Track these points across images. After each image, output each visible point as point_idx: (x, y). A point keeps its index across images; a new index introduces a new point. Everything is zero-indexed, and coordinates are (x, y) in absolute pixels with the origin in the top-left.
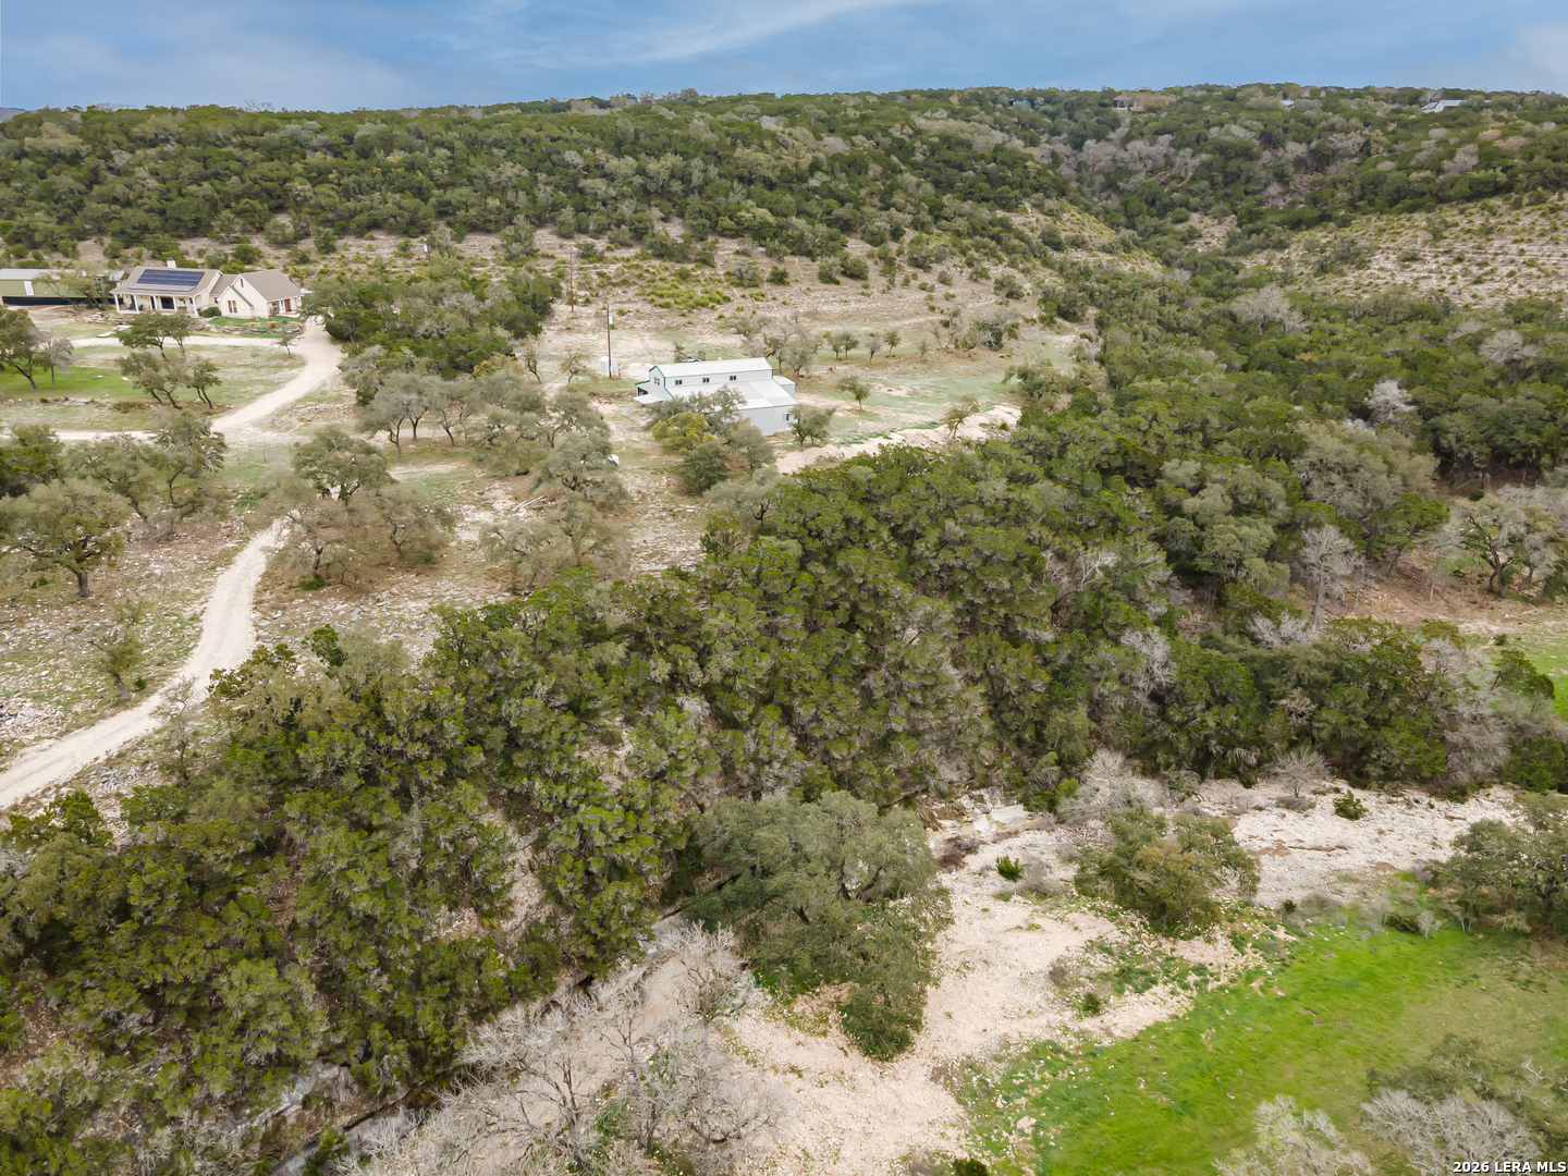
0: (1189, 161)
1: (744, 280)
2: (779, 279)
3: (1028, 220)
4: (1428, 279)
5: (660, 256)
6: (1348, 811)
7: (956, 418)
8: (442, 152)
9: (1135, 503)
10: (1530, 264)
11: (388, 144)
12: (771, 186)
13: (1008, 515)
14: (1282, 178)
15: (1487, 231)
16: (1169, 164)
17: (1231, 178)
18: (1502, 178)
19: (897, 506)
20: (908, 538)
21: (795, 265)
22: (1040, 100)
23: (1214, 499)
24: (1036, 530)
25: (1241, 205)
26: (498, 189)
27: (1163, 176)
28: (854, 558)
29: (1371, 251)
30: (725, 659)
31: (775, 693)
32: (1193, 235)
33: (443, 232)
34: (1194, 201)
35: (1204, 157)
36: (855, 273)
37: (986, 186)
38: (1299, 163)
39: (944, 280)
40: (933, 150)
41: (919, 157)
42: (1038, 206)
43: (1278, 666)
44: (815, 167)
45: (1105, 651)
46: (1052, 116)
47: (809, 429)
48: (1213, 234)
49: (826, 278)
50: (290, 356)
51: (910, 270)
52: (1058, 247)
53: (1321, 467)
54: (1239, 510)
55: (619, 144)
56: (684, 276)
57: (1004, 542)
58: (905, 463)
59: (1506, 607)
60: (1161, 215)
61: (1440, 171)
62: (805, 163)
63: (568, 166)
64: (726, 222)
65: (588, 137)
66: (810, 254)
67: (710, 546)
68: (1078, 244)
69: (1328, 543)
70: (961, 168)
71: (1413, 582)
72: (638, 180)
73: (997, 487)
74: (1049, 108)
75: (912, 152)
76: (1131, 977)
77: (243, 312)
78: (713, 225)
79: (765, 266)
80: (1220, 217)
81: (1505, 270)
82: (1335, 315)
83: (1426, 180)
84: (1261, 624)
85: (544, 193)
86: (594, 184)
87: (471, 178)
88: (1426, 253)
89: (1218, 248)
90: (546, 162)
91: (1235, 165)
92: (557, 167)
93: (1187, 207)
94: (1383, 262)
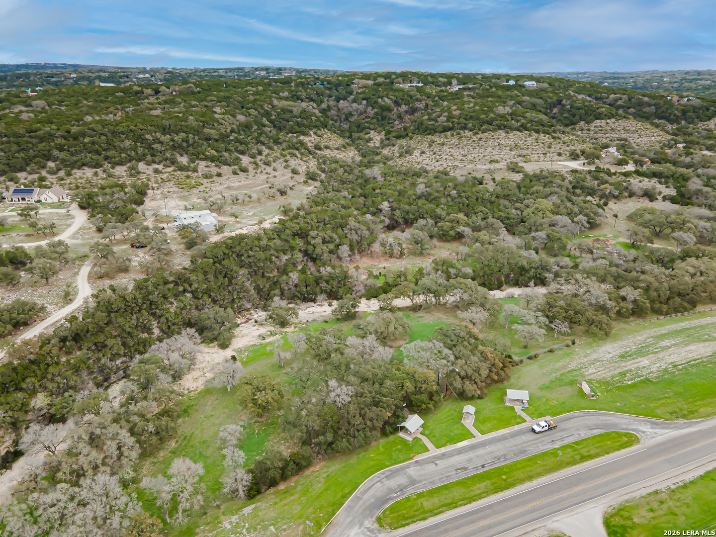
0: (371, 112)
1: (207, 176)
2: (219, 175)
3: (310, 140)
5: (180, 170)
6: (329, 305)
7: (261, 222)
8: (103, 138)
9: (299, 243)
10: (451, 155)
11: (84, 135)
12: (217, 140)
13: (266, 249)
14: (400, 117)
15: (443, 144)
16: (366, 112)
17: (383, 118)
18: (451, 125)
19: (238, 249)
20: (239, 255)
21: (225, 169)
22: (325, 83)
23: (319, 240)
24: (272, 252)
25: (387, 128)
26: (124, 150)
27: (363, 116)
28: (225, 262)
29: (414, 149)
30: (195, 285)
31: (207, 292)
32: (370, 140)
33: (107, 165)
34: (372, 126)
35: (376, 110)
36: (245, 170)
37: (297, 127)
38: (406, 112)
39: (275, 170)
40: (279, 114)
41: (273, 117)
42: (315, 134)
43: (321, 278)
44: (232, 131)
45: (285, 277)
46: (330, 89)
47: (219, 230)
48: (376, 138)
49: (235, 173)
50: (70, 215)
51: (264, 166)
52: (320, 149)
54: (324, 242)
55: (164, 129)
56: (188, 177)
57: (262, 255)
58: (242, 237)
59: (392, 260)
60: (361, 131)
61: (437, 122)
62: (228, 130)
63: (147, 139)
64: (201, 156)
65: (153, 128)
66: (230, 165)
67: (192, 262)
68: (327, 147)
69: (345, 250)
70: (288, 121)
71: (372, 255)
72: (171, 143)
73: (264, 242)
74: (329, 86)
75: (271, 115)
76: (272, 334)
77: (49, 201)
78: (196, 156)
79: (214, 170)
80: (379, 132)
81: (445, 158)
82: (395, 174)
83: (433, 125)
84: (322, 269)
85: (140, 151)
86: (157, 146)
87: (115, 147)
88: (427, 151)
89: (378, 144)
90: (140, 139)
91: (385, 113)
92: (144, 140)
93: (369, 128)
94: (416, 153)
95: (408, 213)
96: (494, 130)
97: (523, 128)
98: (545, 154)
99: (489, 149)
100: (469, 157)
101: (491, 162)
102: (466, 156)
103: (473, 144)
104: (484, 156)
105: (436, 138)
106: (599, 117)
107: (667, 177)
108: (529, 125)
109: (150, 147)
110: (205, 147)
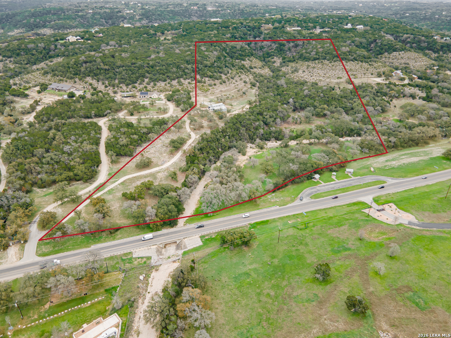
0: (274, 46)
1: (210, 85)
2: (215, 85)
3: (247, 63)
4: (305, 76)
6: (276, 142)
7: (243, 108)
8: (164, 67)
9: (260, 117)
10: (318, 74)
11: (156, 66)
12: (210, 67)
13: (249, 120)
14: (290, 49)
15: (314, 68)
16: (271, 46)
17: (281, 50)
18: (318, 57)
19: (239, 120)
20: (241, 123)
21: (217, 82)
22: (247, 27)
23: (268, 116)
24: (252, 121)
25: (283, 56)
26: (174, 73)
27: (270, 48)
28: (236, 125)
29: (299, 69)
30: (229, 133)
31: (233, 136)
32: (274, 62)
33: (168, 81)
34: (275, 54)
35: (277, 45)
36: (224, 82)
37: (239, 56)
38: (293, 46)
39: (236, 81)
40: (230, 49)
41: (228, 51)
42: (248, 59)
43: (272, 132)
44: (215, 62)
45: (258, 131)
46: (250, 31)
47: (229, 111)
48: (277, 61)
49: (221, 84)
50: (166, 104)
51: (232, 80)
52: (252, 69)
53: (279, 112)
54: (270, 117)
55: (187, 62)
56: (203, 86)
57: (249, 122)
58: (239, 115)
59: (296, 125)
60: (269, 57)
61: (310, 55)
62: (213, 61)
64: (206, 75)
65: (182, 61)
66: (218, 80)
67: (225, 125)
68: (255, 67)
69: (278, 120)
70: (235, 53)
71: (288, 123)
72: (192, 69)
73: (248, 117)
74: (249, 29)
75: (227, 50)
76: (259, 151)
77: (155, 97)
78: (204, 75)
79: (213, 83)
80: (279, 58)
81: (315, 75)
82: (291, 83)
83: (308, 56)
84: (271, 128)
85: (180, 73)
86: (186, 71)
87: (170, 71)
88: (306, 71)
89: (279, 65)
90: (178, 67)
91: (282, 47)
92: (180, 68)
93: (274, 55)
94: (301, 72)
95: (301, 104)
96: (340, 61)
97: (354, 59)
98: (365, 74)
99: (337, 71)
100: (327, 75)
101: (338, 78)
102: (325, 74)
103: (329, 68)
104: (335, 75)
105: (310, 63)
106: (395, 50)
107: (423, 87)
108: (358, 58)
109: (184, 71)
110: (206, 71)
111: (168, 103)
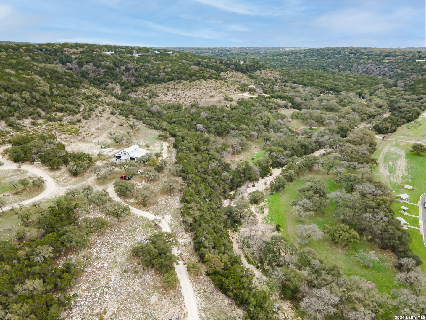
1: (73, 123)
2: (79, 121)
3: (85, 91)
4: (172, 99)
5: (51, 121)
6: (253, 186)
10: (186, 95)
12: (50, 95)
15: (176, 89)
17: (113, 75)
18: (171, 77)
21: (78, 117)
22: (44, 50)
25: (118, 81)
27: (96, 73)
29: (157, 93)
32: (112, 89)
34: (108, 80)
35: (105, 70)
36: (88, 116)
39: (101, 114)
43: (236, 172)
51: (93, 112)
56: (61, 125)
60: (102, 83)
61: (159, 76)
66: (77, 113)
68: (99, 96)
72: (24, 100)
74: (48, 52)
76: (260, 209)
80: (115, 83)
81: (183, 96)
83: (157, 78)
84: (231, 167)
88: (168, 93)
89: (120, 91)
91: (112, 71)
94: (161, 95)
95: (217, 129)
96: (199, 79)
97: (210, 78)
98: (229, 90)
99: (205, 90)
100: (197, 95)
101: (211, 97)
102: (194, 95)
103: (194, 87)
104: (205, 94)
105: (166, 85)
106: (222, 71)
108: (213, 76)
109: (9, 105)
110: (50, 102)
111: (25, 167)
